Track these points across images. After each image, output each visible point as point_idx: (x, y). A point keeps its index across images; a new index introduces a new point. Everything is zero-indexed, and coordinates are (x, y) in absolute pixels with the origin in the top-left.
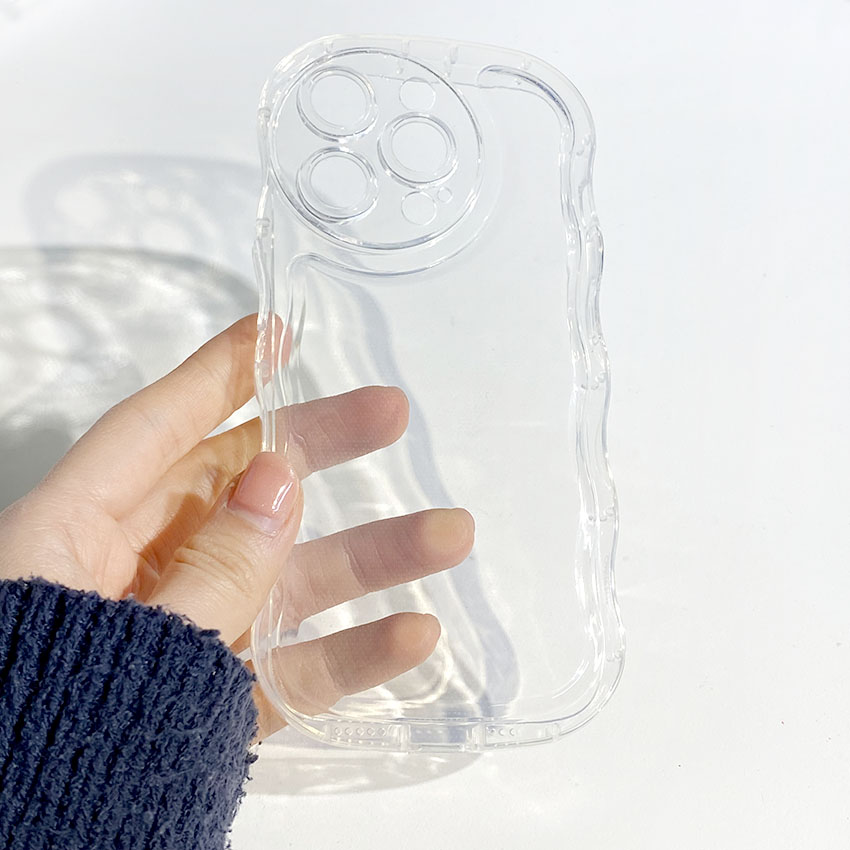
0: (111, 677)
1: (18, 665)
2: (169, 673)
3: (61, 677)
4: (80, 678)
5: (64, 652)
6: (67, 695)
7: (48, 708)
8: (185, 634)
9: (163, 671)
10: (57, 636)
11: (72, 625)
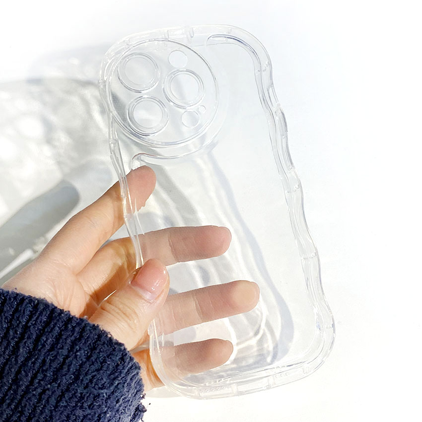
0: (67, 357)
1: (24, 341)
2: (96, 360)
3: (43, 352)
4: (52, 354)
5: (47, 339)
6: (44, 361)
7: (34, 366)
8: (108, 341)
9: (93, 359)
10: (46, 331)
11: (54, 327)
